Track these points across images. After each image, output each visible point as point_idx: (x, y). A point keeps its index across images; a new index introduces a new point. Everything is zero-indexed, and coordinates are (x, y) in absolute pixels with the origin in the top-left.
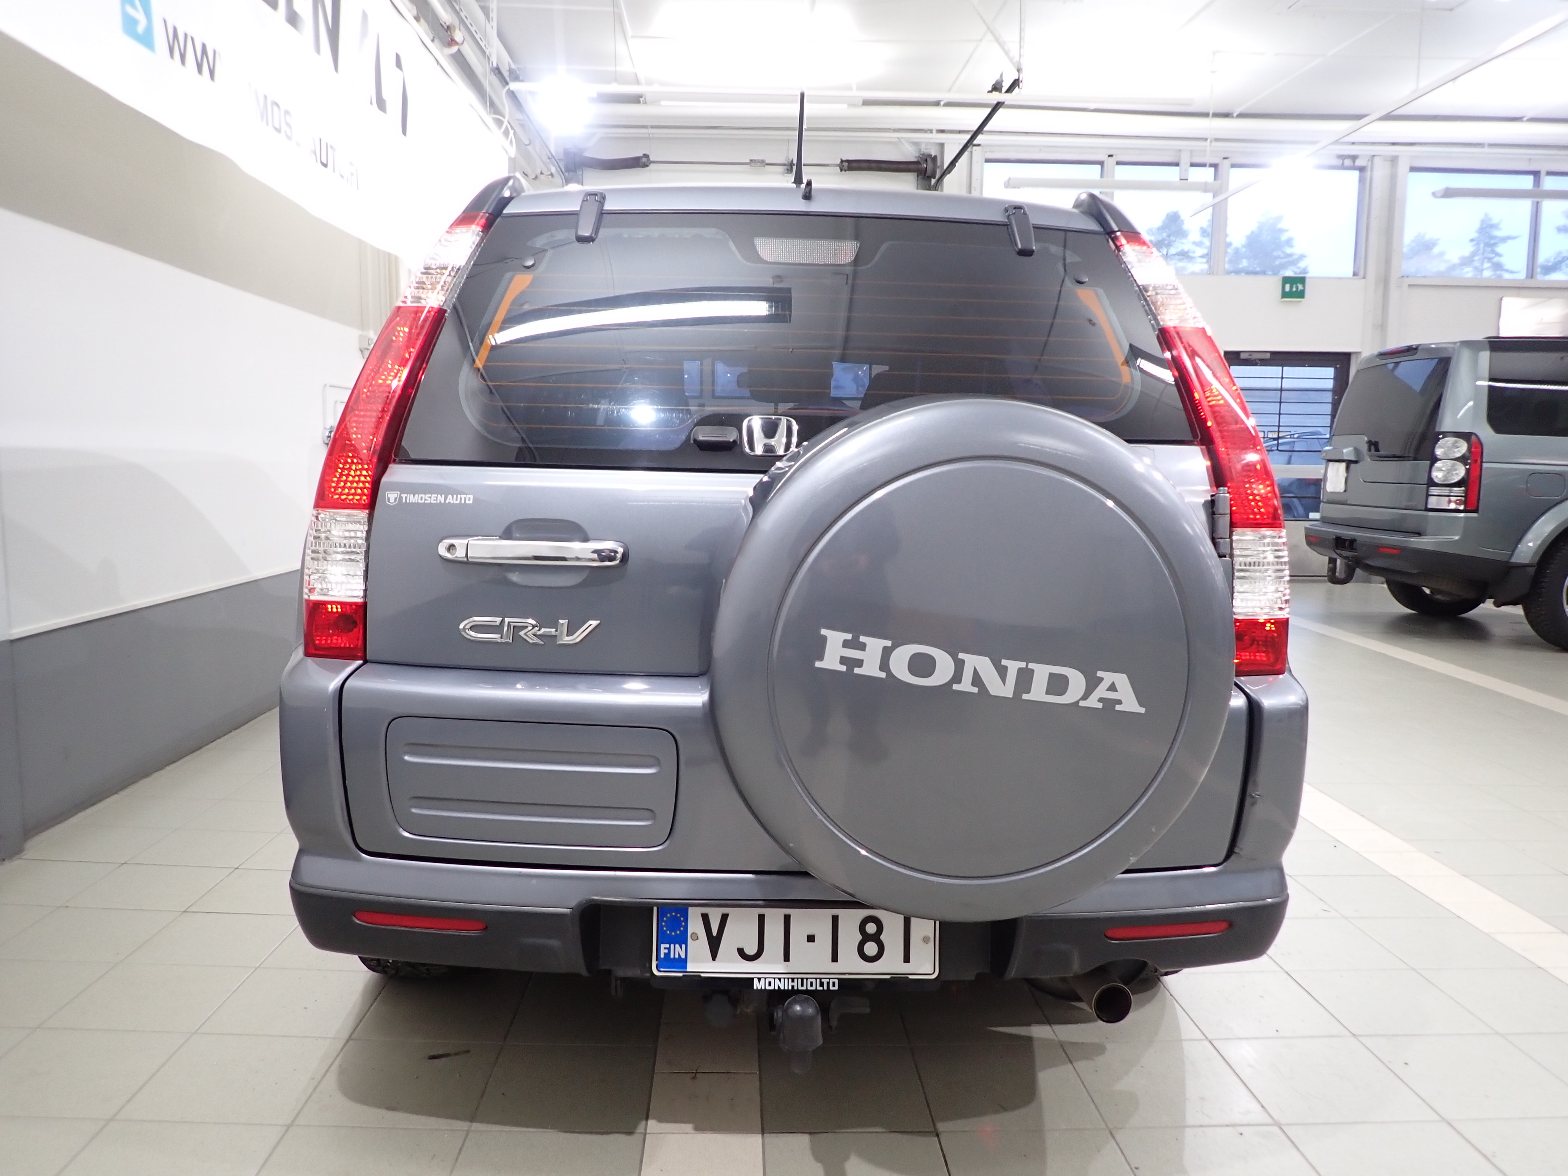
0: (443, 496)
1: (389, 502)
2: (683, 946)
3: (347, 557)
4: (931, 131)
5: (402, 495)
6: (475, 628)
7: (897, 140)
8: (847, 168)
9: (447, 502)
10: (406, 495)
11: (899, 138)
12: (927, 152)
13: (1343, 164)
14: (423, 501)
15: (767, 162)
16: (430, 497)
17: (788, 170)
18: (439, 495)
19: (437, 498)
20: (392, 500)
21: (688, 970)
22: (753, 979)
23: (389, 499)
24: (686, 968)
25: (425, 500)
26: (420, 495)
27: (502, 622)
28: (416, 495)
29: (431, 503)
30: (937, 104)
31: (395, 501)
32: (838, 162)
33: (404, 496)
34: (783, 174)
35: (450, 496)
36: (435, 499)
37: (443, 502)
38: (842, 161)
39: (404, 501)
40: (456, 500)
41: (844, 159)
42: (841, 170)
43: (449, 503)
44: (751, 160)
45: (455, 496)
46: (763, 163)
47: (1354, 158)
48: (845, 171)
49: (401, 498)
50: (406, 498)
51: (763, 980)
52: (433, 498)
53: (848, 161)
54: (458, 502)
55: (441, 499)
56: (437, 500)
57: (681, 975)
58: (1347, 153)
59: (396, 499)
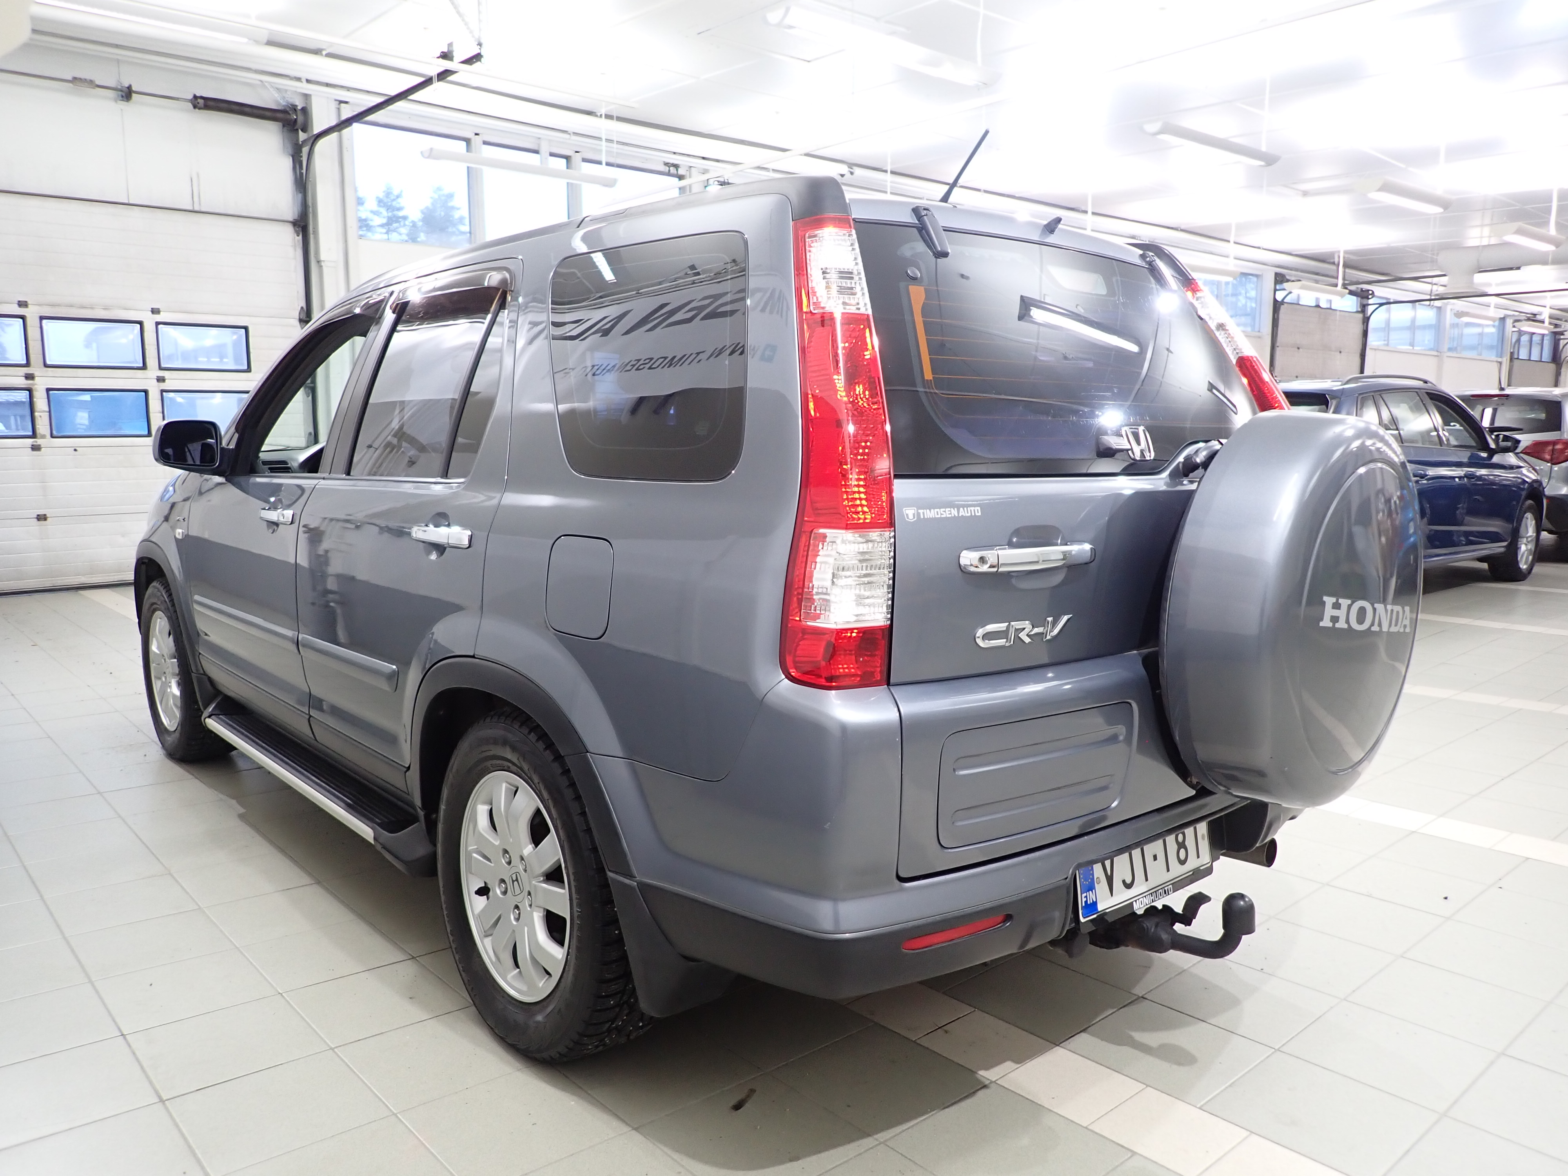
0: (956, 509)
1: (908, 518)
2: (1094, 891)
3: (866, 580)
4: (299, 79)
5: (919, 511)
6: (987, 636)
7: (259, 83)
8: (203, 106)
9: (960, 515)
10: (923, 511)
11: (261, 81)
12: (291, 101)
13: (669, 170)
14: (939, 516)
15: (97, 83)
16: (945, 511)
17: (122, 96)
18: (952, 509)
19: (950, 511)
20: (911, 517)
21: (1099, 910)
22: (1132, 903)
23: (907, 515)
24: (1097, 909)
25: (941, 514)
26: (936, 510)
27: (1008, 627)
28: (932, 510)
29: (946, 518)
30: (317, 52)
31: (914, 518)
32: (191, 97)
33: (921, 511)
34: (116, 101)
35: (961, 509)
36: (950, 512)
37: (957, 515)
38: (195, 97)
39: (922, 517)
40: (968, 513)
41: (198, 95)
42: (195, 107)
43: (962, 515)
44: (75, 78)
45: (965, 509)
46: (91, 84)
47: (676, 166)
48: (200, 109)
49: (919, 514)
50: (923, 513)
51: (1138, 901)
52: (947, 512)
53: (202, 98)
54: (969, 514)
55: (954, 512)
56: (951, 514)
57: (1095, 916)
58: (672, 161)
59: (914, 514)
